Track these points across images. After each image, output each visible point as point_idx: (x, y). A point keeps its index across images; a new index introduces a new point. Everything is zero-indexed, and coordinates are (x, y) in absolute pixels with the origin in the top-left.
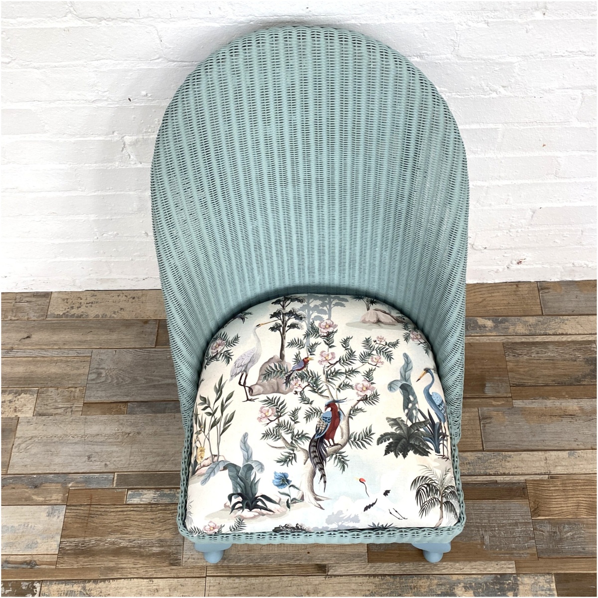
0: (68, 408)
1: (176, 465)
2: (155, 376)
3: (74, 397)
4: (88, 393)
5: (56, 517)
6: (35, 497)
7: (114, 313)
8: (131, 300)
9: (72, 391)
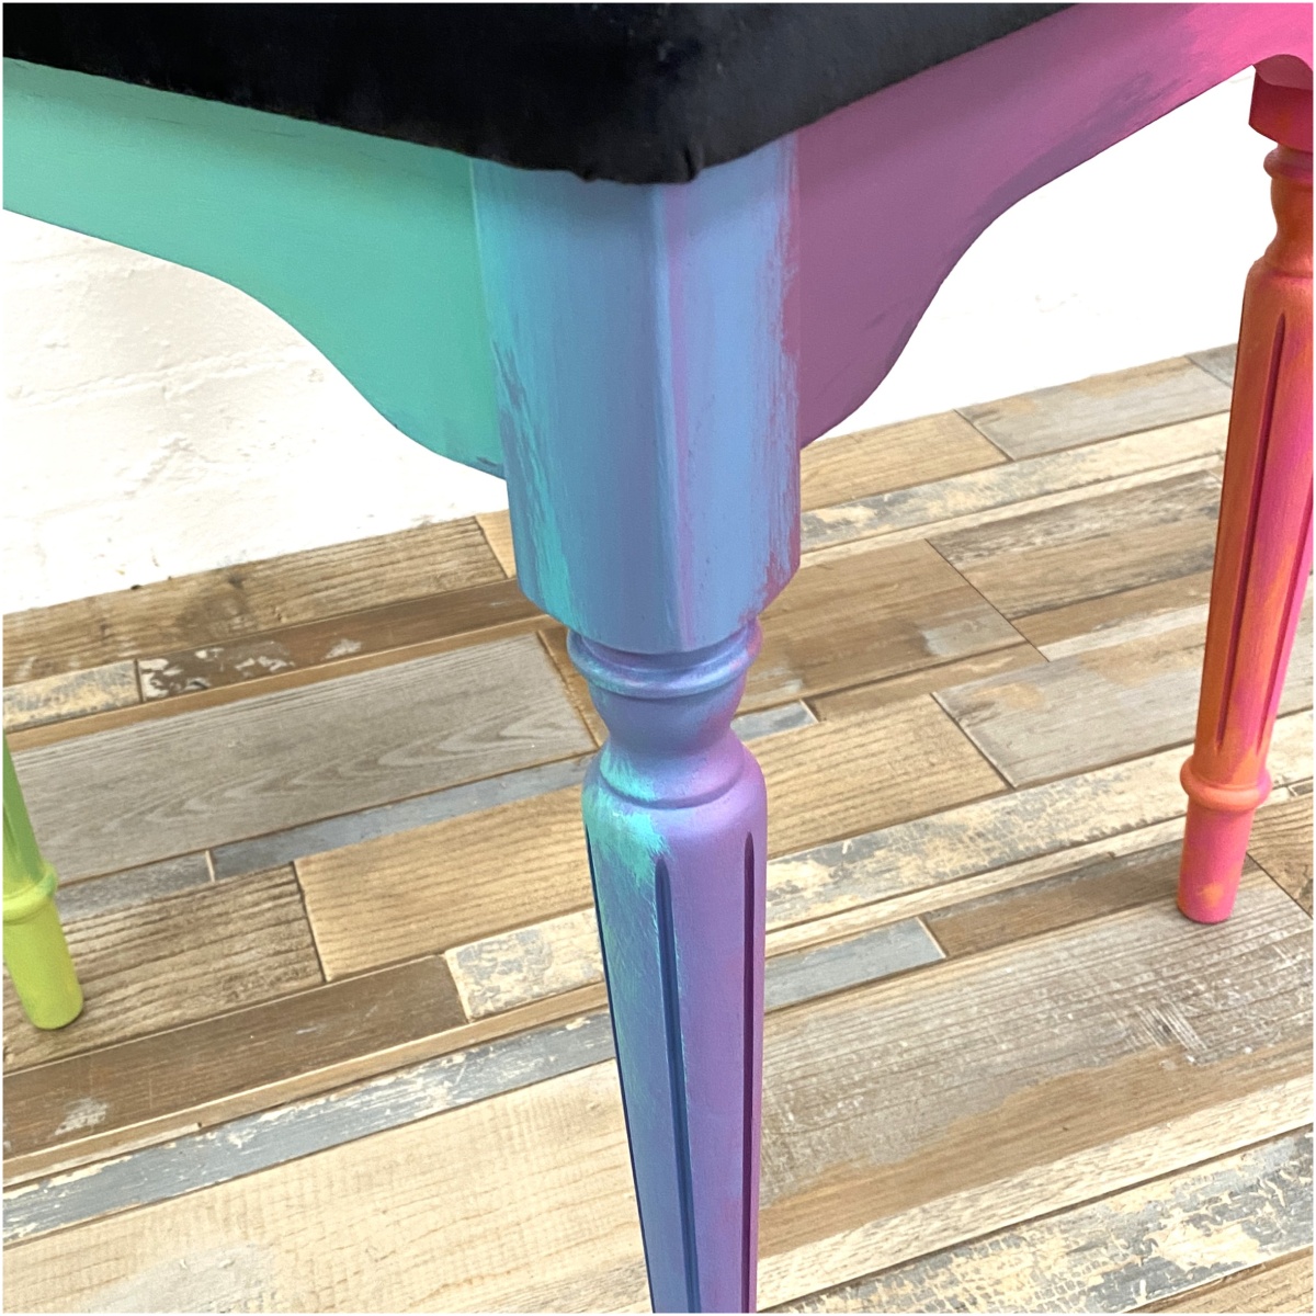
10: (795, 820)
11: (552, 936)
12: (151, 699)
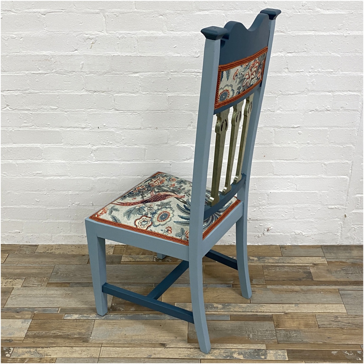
0: (39, 284)
1: (91, 306)
2: (86, 274)
3: (43, 281)
4: (50, 279)
5: (26, 323)
6: (16, 316)
7: (69, 252)
8: (78, 248)
9: (42, 279)
10: (222, 299)
11: (188, 305)
12: (154, 262)
